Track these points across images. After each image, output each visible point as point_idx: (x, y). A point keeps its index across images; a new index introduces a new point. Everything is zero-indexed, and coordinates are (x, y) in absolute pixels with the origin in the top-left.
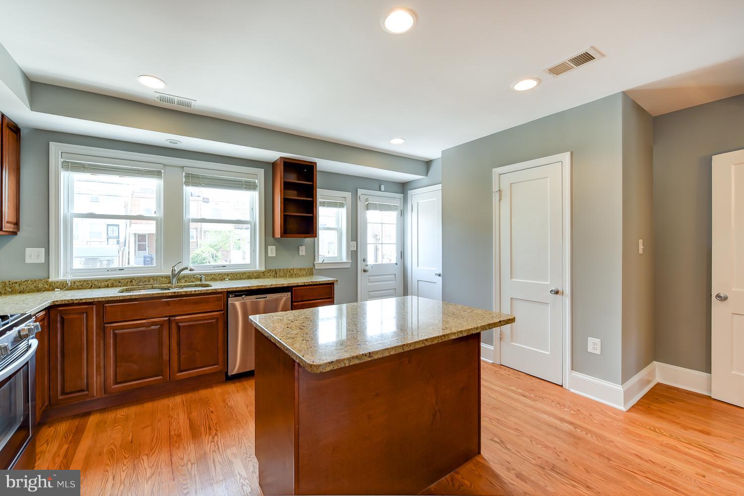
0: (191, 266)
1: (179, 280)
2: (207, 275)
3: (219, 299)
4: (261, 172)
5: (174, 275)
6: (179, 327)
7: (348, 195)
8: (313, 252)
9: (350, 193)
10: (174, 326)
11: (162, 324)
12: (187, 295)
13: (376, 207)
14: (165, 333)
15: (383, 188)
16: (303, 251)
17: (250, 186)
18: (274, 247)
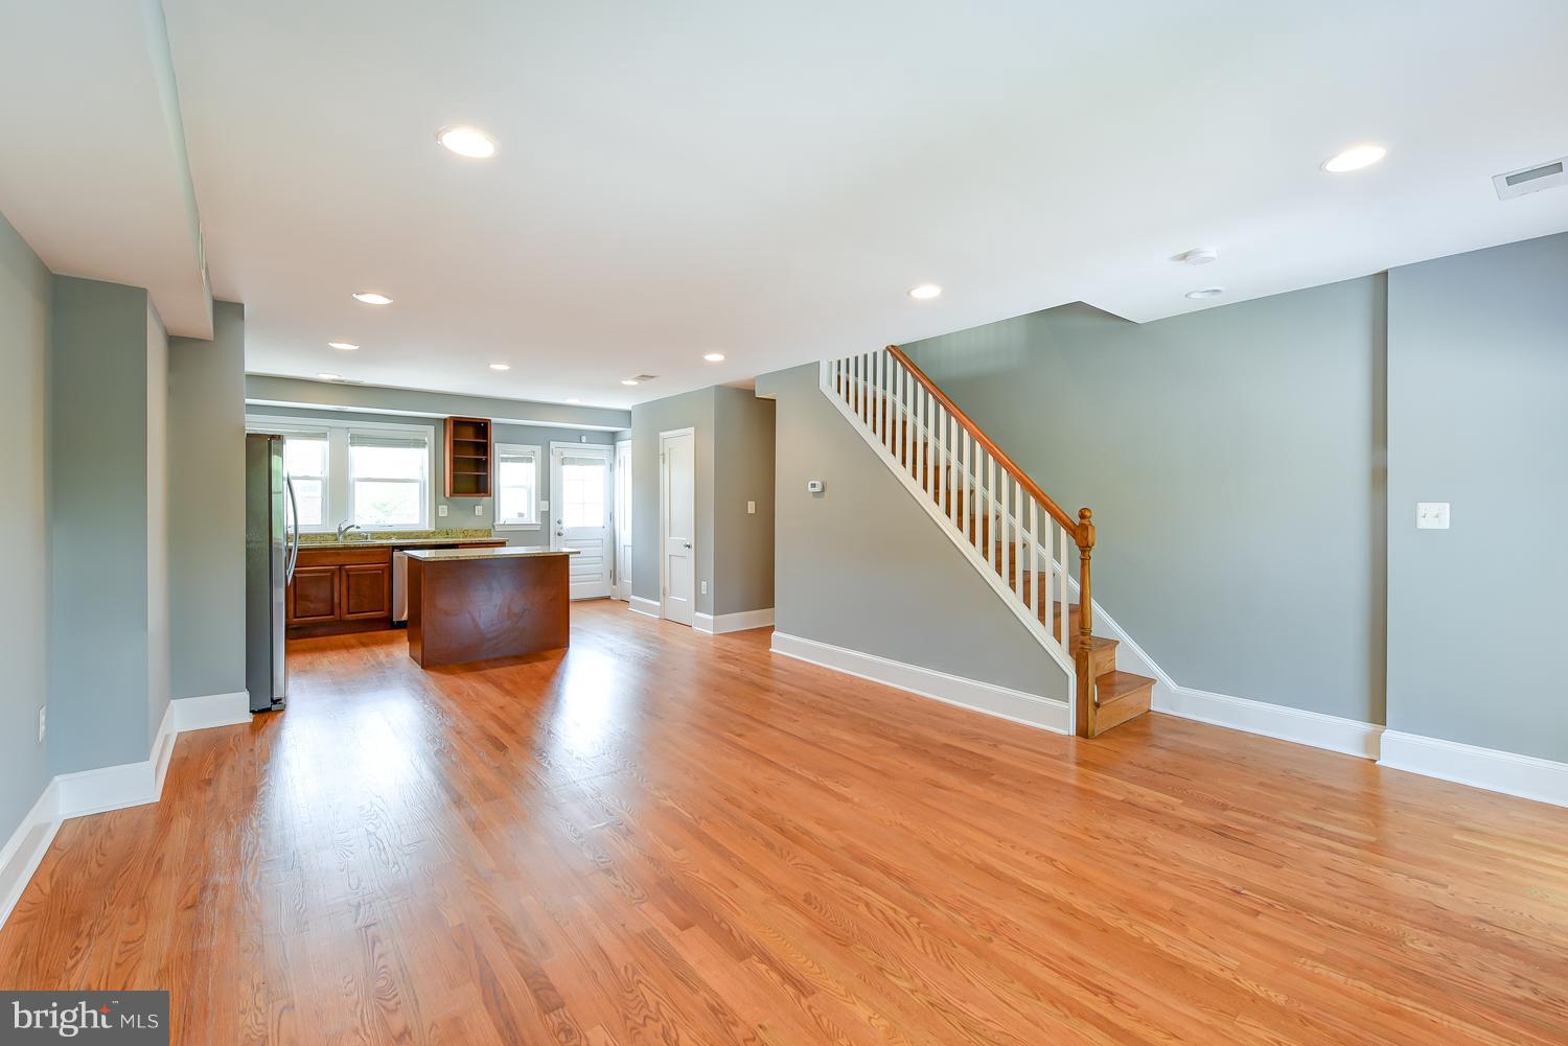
0: (357, 523)
1: (345, 537)
2: (373, 534)
3: (384, 553)
4: (431, 429)
5: (340, 532)
6: (348, 576)
7: (538, 449)
8: (492, 512)
9: (540, 447)
10: (344, 573)
11: (333, 572)
12: (355, 548)
13: (572, 461)
14: (336, 580)
15: (584, 439)
16: (479, 510)
17: (419, 444)
18: (446, 507)
